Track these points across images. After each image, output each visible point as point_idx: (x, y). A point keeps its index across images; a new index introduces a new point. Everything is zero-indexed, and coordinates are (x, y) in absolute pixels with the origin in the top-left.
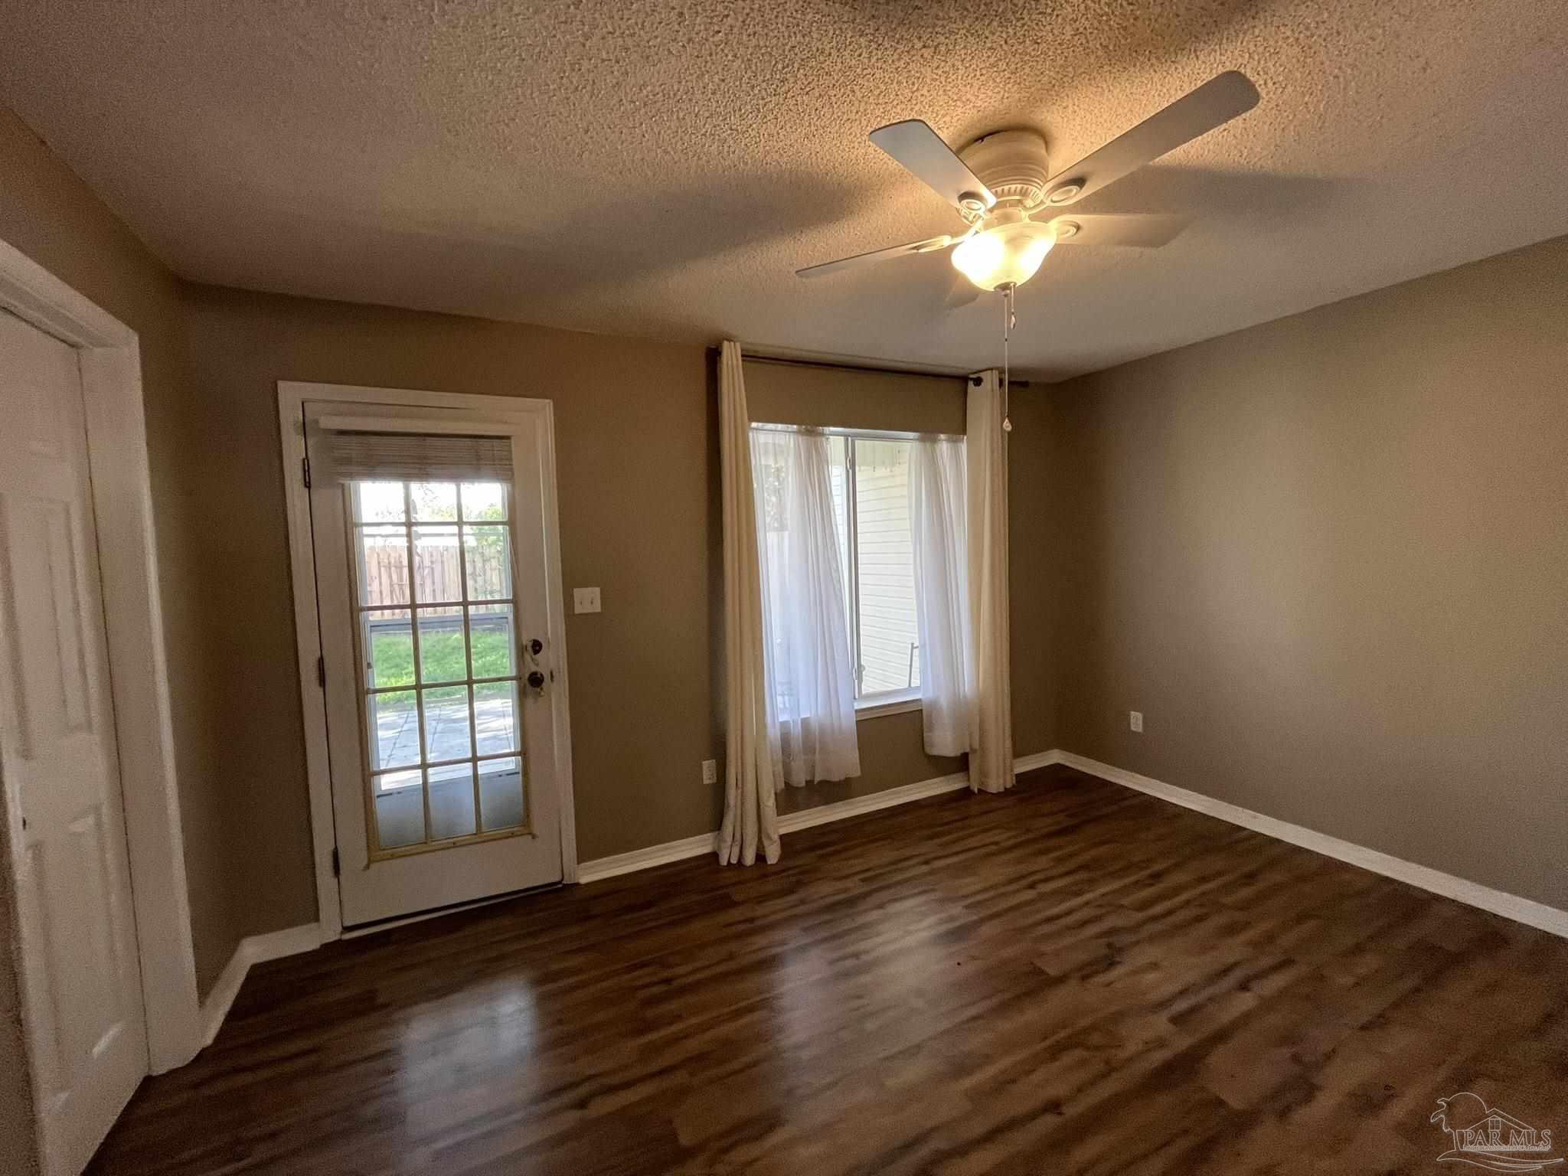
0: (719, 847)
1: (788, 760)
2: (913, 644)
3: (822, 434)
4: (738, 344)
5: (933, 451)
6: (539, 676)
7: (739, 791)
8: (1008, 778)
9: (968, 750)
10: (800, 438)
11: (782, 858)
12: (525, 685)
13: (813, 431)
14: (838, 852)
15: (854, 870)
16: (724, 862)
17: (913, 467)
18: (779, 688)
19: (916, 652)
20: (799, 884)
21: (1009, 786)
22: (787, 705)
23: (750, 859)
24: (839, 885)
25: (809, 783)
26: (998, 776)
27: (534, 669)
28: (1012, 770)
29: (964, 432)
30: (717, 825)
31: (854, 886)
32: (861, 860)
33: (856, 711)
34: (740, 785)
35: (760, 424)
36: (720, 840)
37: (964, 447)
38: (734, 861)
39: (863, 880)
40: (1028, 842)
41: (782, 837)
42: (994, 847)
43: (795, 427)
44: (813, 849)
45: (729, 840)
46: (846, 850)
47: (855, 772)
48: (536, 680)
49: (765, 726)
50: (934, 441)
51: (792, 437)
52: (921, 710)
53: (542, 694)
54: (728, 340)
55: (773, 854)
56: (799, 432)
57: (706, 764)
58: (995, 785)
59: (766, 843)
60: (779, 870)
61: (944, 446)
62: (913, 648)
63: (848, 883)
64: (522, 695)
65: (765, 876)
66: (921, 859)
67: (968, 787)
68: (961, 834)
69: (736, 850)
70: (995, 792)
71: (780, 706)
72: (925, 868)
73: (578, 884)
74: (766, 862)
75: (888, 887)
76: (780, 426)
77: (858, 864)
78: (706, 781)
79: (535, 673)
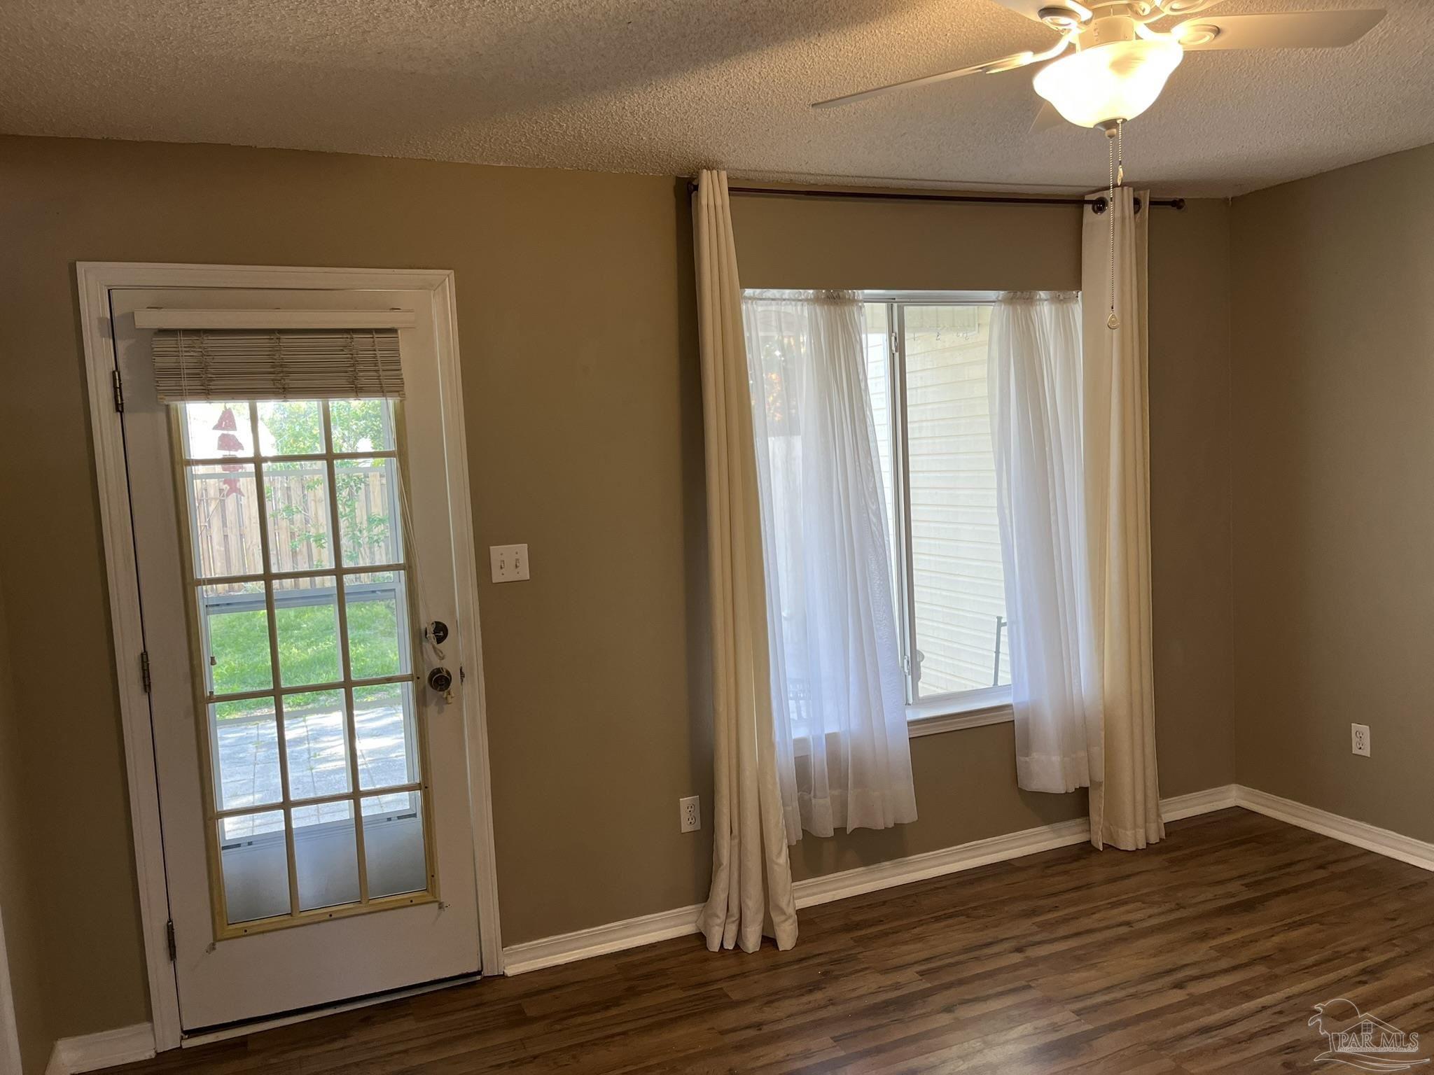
0: (706, 923)
1: (806, 797)
2: (999, 618)
3: (853, 301)
4: (724, 174)
5: (1028, 321)
6: (444, 674)
7: (736, 841)
8: (1153, 827)
9: (1087, 784)
10: (818, 309)
11: (800, 941)
12: (424, 688)
13: (839, 297)
14: (885, 934)
15: (910, 958)
16: (714, 946)
17: (995, 347)
18: (790, 687)
19: (1004, 630)
20: (828, 977)
21: (1154, 839)
22: (804, 715)
23: (752, 942)
24: (888, 980)
25: (840, 831)
26: (1135, 826)
27: (437, 664)
28: (1159, 816)
29: (1078, 287)
30: (703, 893)
31: (910, 980)
32: (919, 945)
33: (911, 723)
34: (735, 832)
35: (758, 291)
36: (707, 916)
37: (1077, 309)
38: (729, 945)
39: (921, 973)
40: (1180, 922)
41: (800, 912)
42: (1123, 930)
43: (811, 291)
44: (848, 928)
45: (722, 914)
46: (895, 931)
47: (910, 814)
48: (440, 681)
49: (771, 745)
50: (1030, 301)
51: (806, 308)
52: (1014, 721)
53: (450, 700)
54: (708, 169)
55: (787, 936)
56: (816, 300)
57: (685, 801)
58: (1130, 839)
59: (776, 918)
60: (798, 958)
61: (1045, 309)
62: (1000, 625)
63: (901, 977)
64: (421, 701)
65: (775, 967)
66: (1013, 944)
67: (1089, 842)
68: (1072, 910)
69: (732, 929)
70: (1131, 848)
71: (794, 716)
72: (1017, 958)
73: (503, 976)
74: (778, 949)
75: (961, 982)
76: (787, 293)
77: (912, 951)
78: (686, 827)
79: (439, 670)
